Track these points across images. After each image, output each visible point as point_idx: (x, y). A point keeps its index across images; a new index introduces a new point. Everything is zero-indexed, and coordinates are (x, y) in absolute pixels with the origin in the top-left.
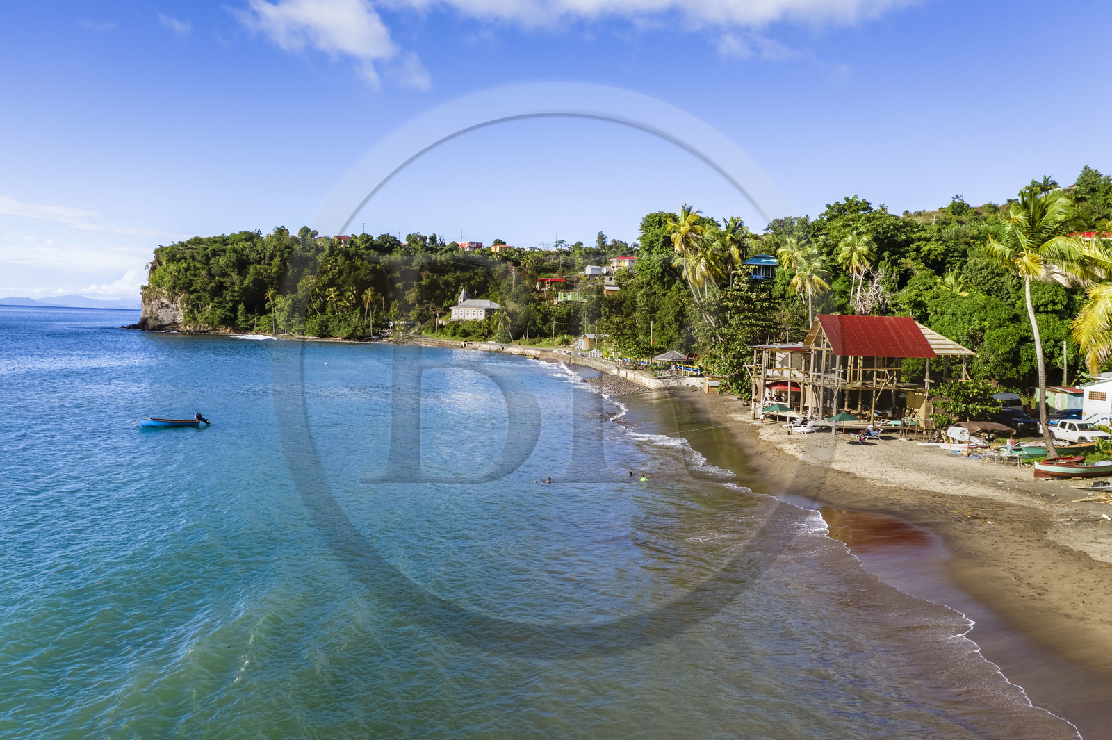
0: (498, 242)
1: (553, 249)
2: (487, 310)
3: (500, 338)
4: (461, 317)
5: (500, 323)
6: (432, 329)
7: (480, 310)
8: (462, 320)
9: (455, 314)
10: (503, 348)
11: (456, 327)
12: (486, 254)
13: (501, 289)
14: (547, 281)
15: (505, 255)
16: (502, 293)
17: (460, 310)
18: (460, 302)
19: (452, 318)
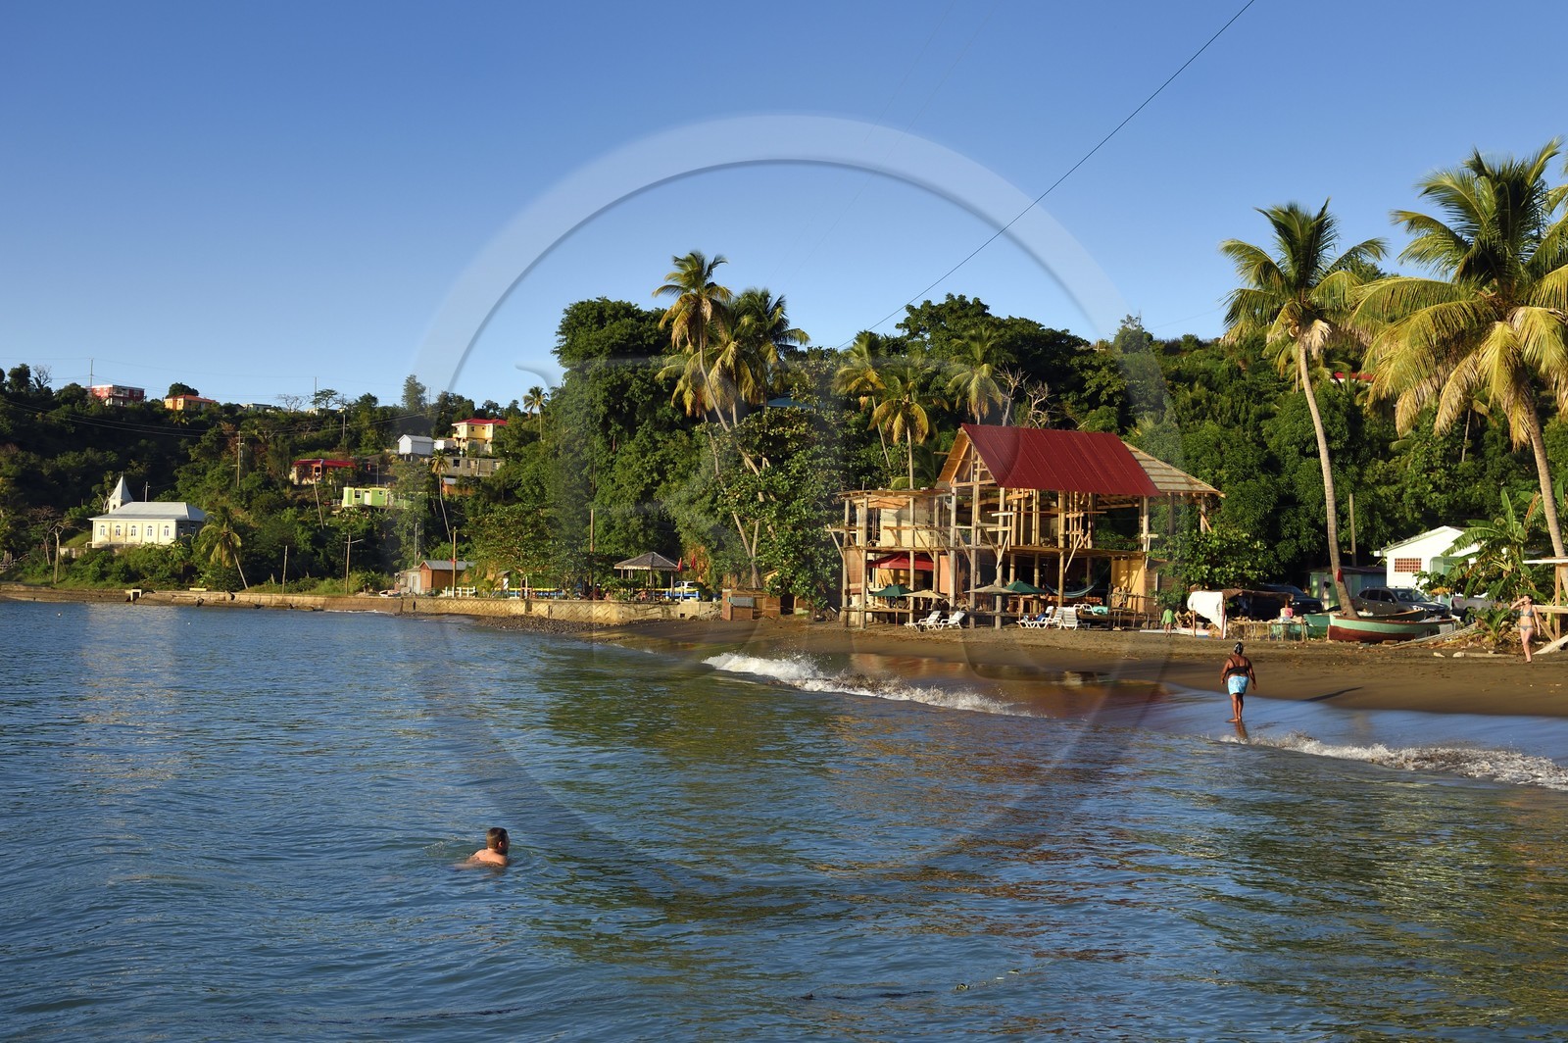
0: (178, 390)
1: (309, 408)
2: (181, 524)
3: (217, 582)
4: (121, 540)
5: (217, 548)
6: (43, 566)
7: (164, 523)
8: (119, 546)
9: (102, 533)
10: (233, 597)
11: (105, 561)
12: (154, 413)
13: (209, 481)
14: (315, 466)
15: (201, 414)
16: (210, 490)
17: (114, 525)
18: (114, 506)
19: (93, 543)
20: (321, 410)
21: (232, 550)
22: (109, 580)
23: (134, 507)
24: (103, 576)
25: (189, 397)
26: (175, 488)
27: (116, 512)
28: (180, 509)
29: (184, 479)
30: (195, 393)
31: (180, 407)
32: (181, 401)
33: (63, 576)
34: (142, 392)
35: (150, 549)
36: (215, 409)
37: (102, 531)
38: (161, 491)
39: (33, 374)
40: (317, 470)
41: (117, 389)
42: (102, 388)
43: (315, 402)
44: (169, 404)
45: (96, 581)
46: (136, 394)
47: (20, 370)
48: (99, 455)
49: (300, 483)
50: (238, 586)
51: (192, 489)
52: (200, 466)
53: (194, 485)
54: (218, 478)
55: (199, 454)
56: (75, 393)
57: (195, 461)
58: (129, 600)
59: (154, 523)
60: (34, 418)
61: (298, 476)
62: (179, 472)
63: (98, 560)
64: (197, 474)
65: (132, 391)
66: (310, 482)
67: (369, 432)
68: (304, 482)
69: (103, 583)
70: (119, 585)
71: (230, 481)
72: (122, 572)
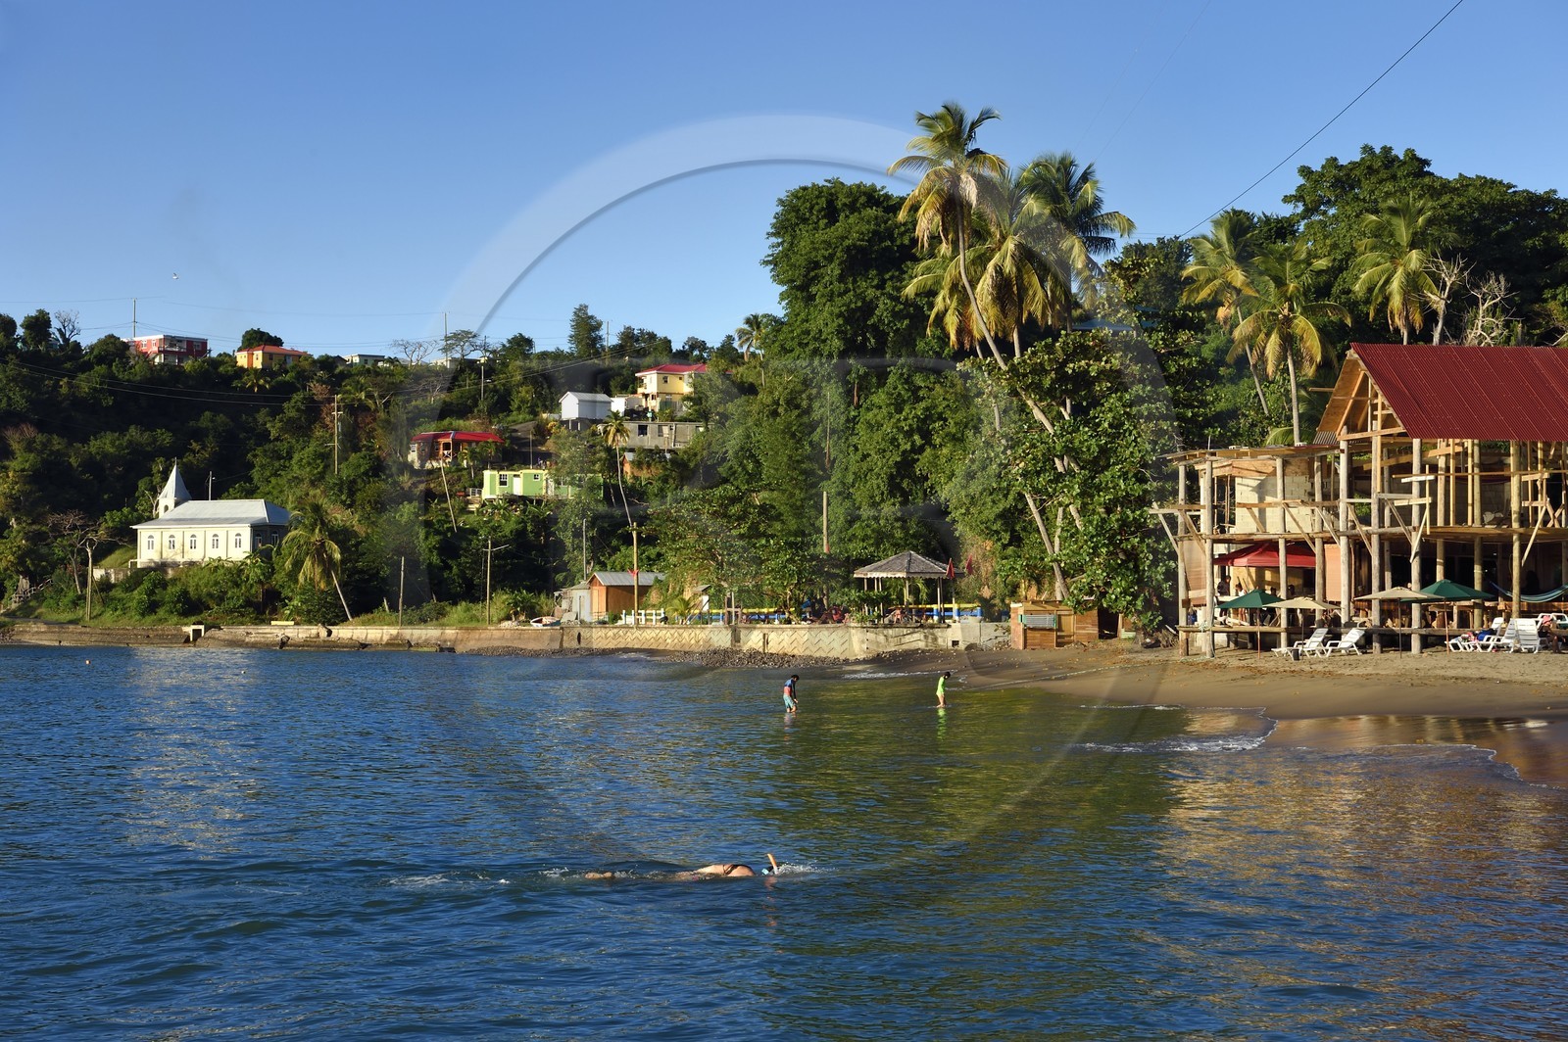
0: (255, 339)
1: (439, 359)
2: (258, 530)
3: (309, 611)
4: (170, 555)
5: (308, 563)
6: (71, 595)
7: (234, 529)
8: (175, 565)
9: (151, 545)
10: (330, 633)
11: (155, 586)
12: (219, 375)
13: (295, 468)
14: (443, 441)
15: (286, 372)
16: (298, 480)
17: (167, 535)
18: (166, 508)
19: (139, 560)
20: (453, 360)
21: (328, 565)
22: (161, 612)
23: (193, 507)
24: (151, 607)
25: (270, 349)
26: (250, 480)
27: (168, 515)
28: (256, 509)
29: (263, 467)
30: (278, 342)
31: (258, 364)
32: (258, 354)
33: (98, 609)
34: (204, 343)
35: (216, 567)
36: (305, 364)
37: (153, 544)
38: (232, 484)
39: (55, 324)
40: (447, 446)
41: (170, 340)
42: (149, 340)
43: (446, 350)
44: (242, 360)
45: (143, 615)
46: (196, 347)
47: (36, 318)
48: (146, 435)
49: (422, 466)
50: (337, 616)
51: (273, 480)
52: (283, 447)
53: (275, 474)
54: (309, 464)
55: (281, 429)
56: (111, 348)
57: (277, 439)
58: (187, 640)
59: (221, 531)
60: (57, 386)
61: (420, 457)
62: (255, 456)
63: (146, 585)
64: (279, 458)
65: (190, 342)
66: (435, 464)
67: (523, 389)
68: (428, 466)
69: (154, 617)
70: (175, 619)
71: (326, 467)
72: (179, 601)
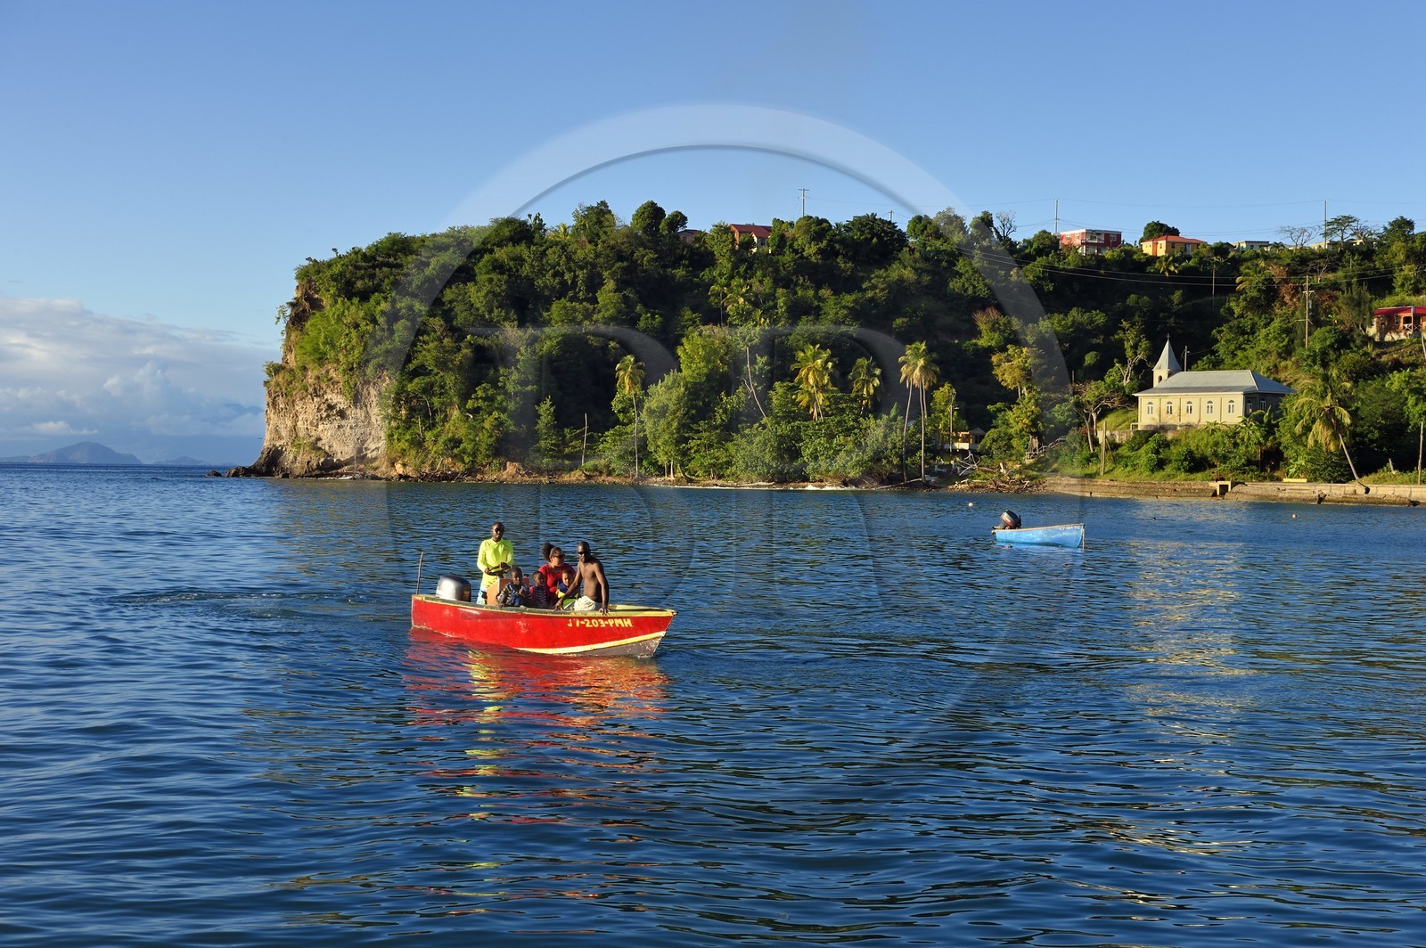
0: (1157, 230)
1: (1317, 243)
4: (1169, 420)
5: (1318, 427)
6: (1085, 453)
7: (1227, 396)
8: (1174, 427)
9: (1150, 411)
10: (1367, 490)
11: (1159, 446)
13: (1262, 341)
16: (1266, 353)
17: (1164, 401)
18: (1160, 378)
19: (1139, 423)
20: (1333, 244)
22: (1169, 469)
23: (1184, 377)
24: (1160, 465)
25: (1172, 238)
27: (1163, 384)
29: (1227, 341)
30: (1175, 232)
31: (1161, 252)
32: (1162, 243)
33: (1109, 466)
34: (1119, 235)
35: (1212, 430)
37: (1150, 410)
40: (1407, 320)
41: (1092, 233)
42: (1072, 234)
43: (1326, 234)
44: (1147, 248)
45: (1152, 471)
46: (1112, 239)
47: (982, 219)
49: (1382, 338)
50: (1342, 475)
51: (1239, 353)
52: (1247, 323)
53: (1239, 348)
54: (1275, 339)
55: (1245, 308)
56: (1047, 242)
57: (1242, 316)
58: (1215, 494)
59: (1215, 397)
61: (1379, 330)
62: (1219, 332)
63: (1151, 445)
64: (1243, 333)
65: (1107, 235)
68: (1388, 338)
69: (1162, 473)
70: (1183, 475)
71: (1292, 341)
72: (1185, 460)
